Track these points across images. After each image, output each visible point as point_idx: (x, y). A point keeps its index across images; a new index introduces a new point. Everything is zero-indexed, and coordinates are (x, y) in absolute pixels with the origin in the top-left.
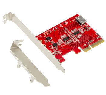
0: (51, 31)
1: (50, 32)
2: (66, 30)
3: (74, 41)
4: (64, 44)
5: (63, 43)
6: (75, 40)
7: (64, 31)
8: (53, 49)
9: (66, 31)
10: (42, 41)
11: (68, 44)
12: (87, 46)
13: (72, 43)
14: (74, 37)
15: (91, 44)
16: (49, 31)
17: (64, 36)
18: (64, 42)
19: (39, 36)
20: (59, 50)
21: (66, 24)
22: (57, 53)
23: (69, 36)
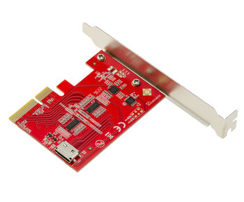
0: (129, 120)
1: (130, 117)
2: (97, 127)
3: (76, 105)
4: (96, 95)
5: (98, 98)
6: (73, 109)
7: (100, 126)
8: (116, 80)
9: (95, 126)
10: (144, 95)
11: (87, 97)
12: (44, 101)
13: (79, 102)
14: (77, 115)
15: (38, 106)
16: (133, 119)
17: (98, 113)
18: (96, 100)
19: (151, 103)
20: (103, 81)
21: (99, 142)
22: (106, 75)
23: (88, 116)
